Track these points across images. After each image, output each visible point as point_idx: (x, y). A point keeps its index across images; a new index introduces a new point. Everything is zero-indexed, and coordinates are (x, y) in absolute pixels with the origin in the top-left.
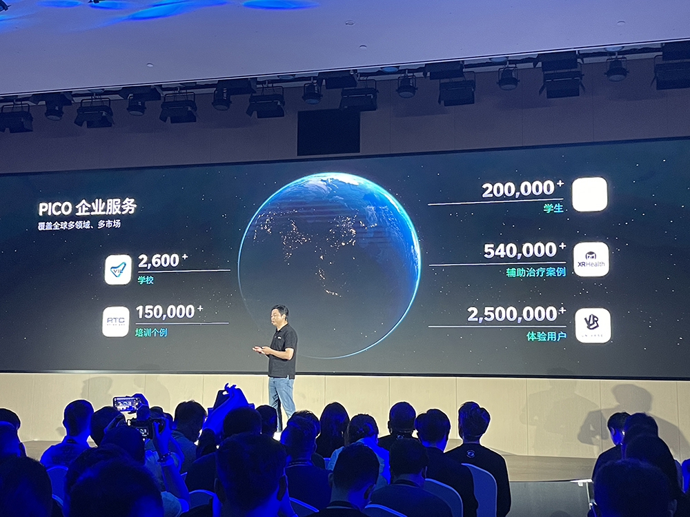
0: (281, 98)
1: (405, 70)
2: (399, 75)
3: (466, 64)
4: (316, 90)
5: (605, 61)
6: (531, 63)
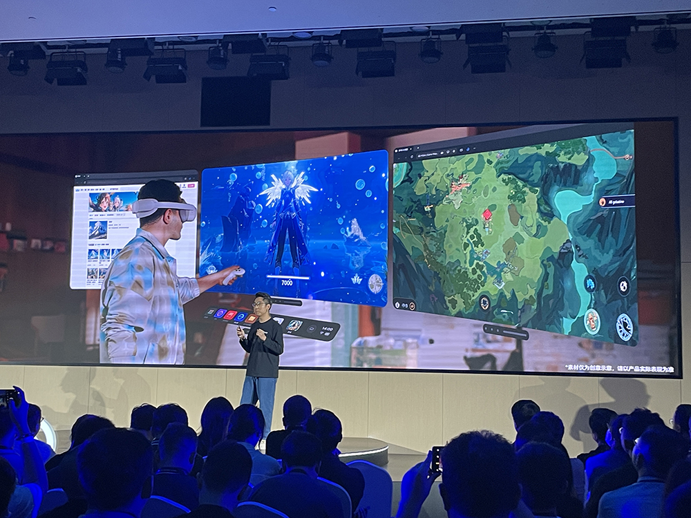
0: (182, 62)
1: (320, 36)
2: (312, 42)
3: (385, 32)
4: (222, 54)
5: (534, 35)
6: (454, 35)
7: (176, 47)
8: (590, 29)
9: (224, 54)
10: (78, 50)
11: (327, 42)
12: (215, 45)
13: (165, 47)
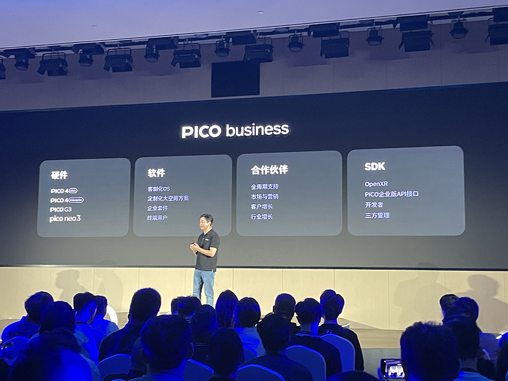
0: (198, 52)
1: (294, 30)
2: (290, 34)
3: (341, 25)
4: (225, 46)
5: (450, 22)
6: (392, 25)
7: (193, 42)
8: (493, 16)
9: (227, 46)
10: (126, 47)
11: (300, 34)
13: (186, 43)
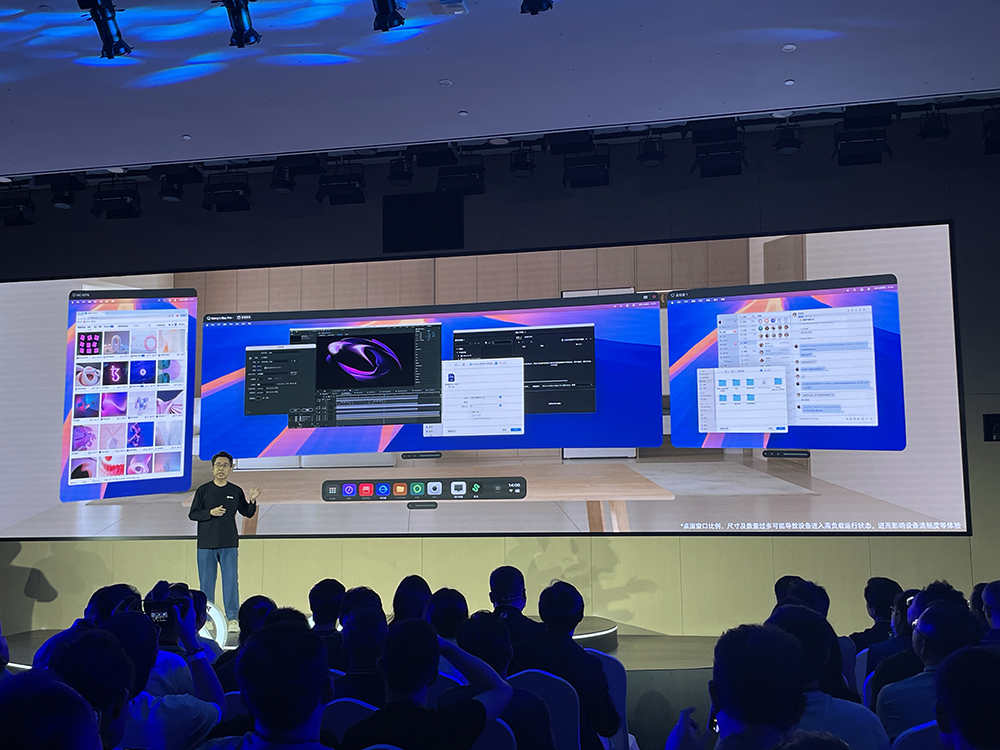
0: (360, 178)
1: (519, 142)
3: (596, 134)
5: (773, 129)
6: (679, 133)
7: (352, 161)
8: (842, 120)
9: (408, 167)
10: (240, 170)
11: (528, 148)
12: (397, 158)
